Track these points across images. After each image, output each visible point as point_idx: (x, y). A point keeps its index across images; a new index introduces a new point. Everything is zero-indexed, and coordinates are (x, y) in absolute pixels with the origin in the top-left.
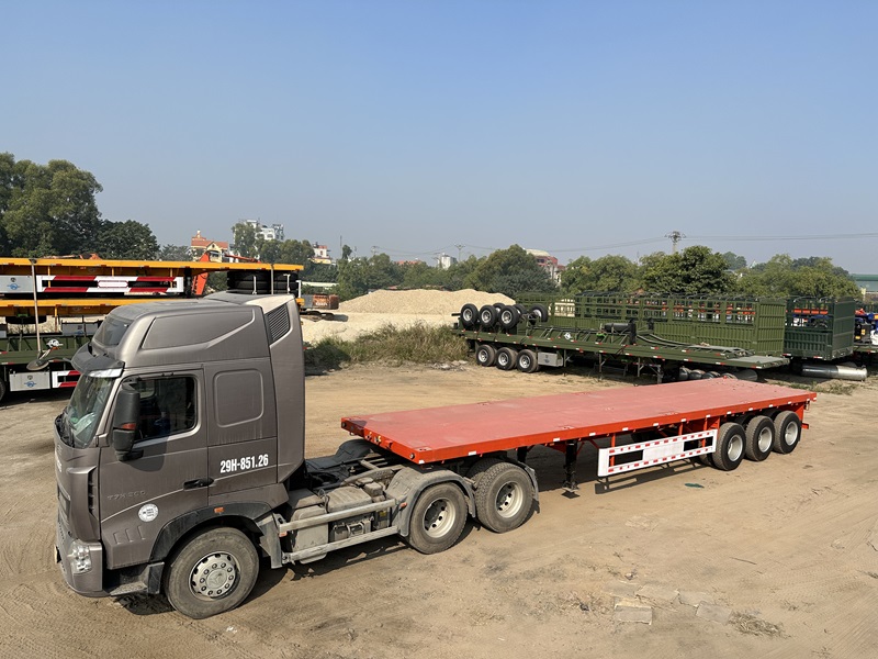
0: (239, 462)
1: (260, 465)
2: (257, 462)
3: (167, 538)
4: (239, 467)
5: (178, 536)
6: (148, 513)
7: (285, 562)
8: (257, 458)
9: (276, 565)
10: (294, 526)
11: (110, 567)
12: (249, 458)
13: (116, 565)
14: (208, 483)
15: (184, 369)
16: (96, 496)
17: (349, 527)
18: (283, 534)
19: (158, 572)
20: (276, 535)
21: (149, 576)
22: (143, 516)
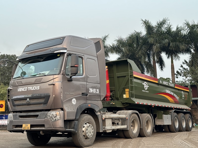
0: (93, 90)
1: (97, 93)
2: (97, 91)
3: (79, 112)
4: (93, 91)
5: (81, 112)
6: (74, 101)
7: (104, 130)
8: (96, 90)
9: (101, 131)
10: (106, 117)
11: (66, 119)
12: (95, 89)
13: (68, 118)
14: (87, 95)
15: (80, 54)
16: (62, 92)
17: (116, 123)
18: (104, 119)
19: (77, 124)
20: (101, 119)
21: (74, 125)
22: (73, 102)
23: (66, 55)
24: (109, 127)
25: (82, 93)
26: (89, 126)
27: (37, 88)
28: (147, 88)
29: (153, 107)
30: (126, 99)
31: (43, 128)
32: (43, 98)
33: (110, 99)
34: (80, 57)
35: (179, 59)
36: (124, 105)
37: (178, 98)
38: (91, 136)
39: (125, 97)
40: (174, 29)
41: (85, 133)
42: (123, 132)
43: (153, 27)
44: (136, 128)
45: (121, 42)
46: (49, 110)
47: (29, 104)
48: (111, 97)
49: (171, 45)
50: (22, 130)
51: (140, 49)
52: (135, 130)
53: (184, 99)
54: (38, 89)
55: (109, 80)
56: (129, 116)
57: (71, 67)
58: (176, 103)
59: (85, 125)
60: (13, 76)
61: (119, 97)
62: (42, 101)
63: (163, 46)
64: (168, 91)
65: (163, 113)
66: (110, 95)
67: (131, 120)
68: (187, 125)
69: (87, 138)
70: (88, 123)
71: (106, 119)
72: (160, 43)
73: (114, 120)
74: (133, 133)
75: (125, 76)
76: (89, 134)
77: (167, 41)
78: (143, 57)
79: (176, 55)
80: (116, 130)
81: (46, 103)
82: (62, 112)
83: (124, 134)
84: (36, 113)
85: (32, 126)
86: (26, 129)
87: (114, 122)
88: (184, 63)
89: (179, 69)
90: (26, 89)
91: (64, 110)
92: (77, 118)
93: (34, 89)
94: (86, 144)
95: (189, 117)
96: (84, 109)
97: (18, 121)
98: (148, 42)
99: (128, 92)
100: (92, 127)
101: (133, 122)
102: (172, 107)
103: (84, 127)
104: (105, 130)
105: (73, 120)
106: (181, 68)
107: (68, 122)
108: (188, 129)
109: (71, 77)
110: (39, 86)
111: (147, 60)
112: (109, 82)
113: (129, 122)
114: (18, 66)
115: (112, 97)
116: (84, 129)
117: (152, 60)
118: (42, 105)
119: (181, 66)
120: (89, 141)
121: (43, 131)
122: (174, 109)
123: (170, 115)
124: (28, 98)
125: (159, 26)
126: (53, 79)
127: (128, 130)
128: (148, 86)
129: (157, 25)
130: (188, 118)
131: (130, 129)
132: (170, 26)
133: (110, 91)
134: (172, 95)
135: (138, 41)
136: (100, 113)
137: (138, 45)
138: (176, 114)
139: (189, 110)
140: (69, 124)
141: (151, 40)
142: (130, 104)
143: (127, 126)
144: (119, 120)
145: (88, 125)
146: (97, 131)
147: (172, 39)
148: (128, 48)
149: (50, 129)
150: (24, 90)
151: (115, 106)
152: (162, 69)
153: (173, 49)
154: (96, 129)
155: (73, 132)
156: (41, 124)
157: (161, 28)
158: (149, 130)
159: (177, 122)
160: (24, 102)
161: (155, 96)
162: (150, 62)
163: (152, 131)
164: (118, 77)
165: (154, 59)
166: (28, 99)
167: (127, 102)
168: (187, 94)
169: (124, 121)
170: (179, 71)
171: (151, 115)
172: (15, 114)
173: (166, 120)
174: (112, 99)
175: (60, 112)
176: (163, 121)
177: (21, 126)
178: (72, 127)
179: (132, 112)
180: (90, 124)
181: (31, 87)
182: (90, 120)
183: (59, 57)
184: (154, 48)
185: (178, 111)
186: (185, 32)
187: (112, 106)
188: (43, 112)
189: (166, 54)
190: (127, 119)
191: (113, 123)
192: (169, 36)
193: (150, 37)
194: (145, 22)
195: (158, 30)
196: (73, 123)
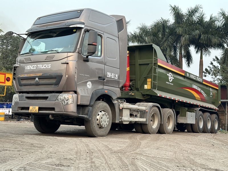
0: (111, 74)
1: (116, 78)
3: (94, 97)
4: (111, 76)
5: (96, 98)
7: (120, 120)
8: (115, 75)
9: (118, 121)
10: (123, 106)
11: (79, 104)
12: (113, 74)
13: (81, 103)
14: (104, 79)
15: (99, 32)
16: (76, 72)
17: (134, 114)
18: (121, 108)
19: (91, 110)
20: (118, 108)
21: (88, 111)
22: (88, 86)
23: (83, 30)
24: (126, 118)
25: (99, 77)
26: (104, 115)
27: (48, 66)
28: (172, 80)
29: (177, 101)
30: (148, 90)
31: (53, 112)
32: (54, 78)
33: (129, 89)
34: (99, 35)
35: (209, 55)
36: (145, 97)
37: (205, 95)
38: (106, 126)
39: (146, 88)
40: (207, 19)
41: (99, 121)
42: (141, 127)
43: (182, 15)
44: (155, 123)
45: (144, 30)
46: (60, 92)
47: (37, 84)
48: (130, 86)
49: (202, 37)
50: (29, 112)
51: (166, 40)
52: (155, 125)
53: (211, 97)
54: (49, 68)
55: (129, 68)
56: (149, 109)
57: (88, 45)
58: (203, 100)
59: (100, 113)
60: (20, 52)
61: (139, 87)
62: (53, 81)
63: (193, 38)
64: (195, 87)
65: (187, 110)
66: (130, 85)
67: (151, 114)
68: (213, 126)
69: (101, 127)
70: (104, 111)
71: (123, 109)
72: (189, 34)
73: (132, 111)
74: (152, 128)
75: (148, 63)
76: (104, 123)
77: (197, 32)
78: (168, 50)
79: (206, 50)
80: (133, 123)
81: (57, 84)
82: (75, 95)
83: (142, 128)
84: (46, 95)
85: (40, 109)
86: (34, 111)
87: (132, 113)
88: (214, 60)
89: (209, 67)
90: (35, 67)
91: (77, 93)
92: (92, 104)
93: (45, 68)
94: (100, 134)
95: (216, 118)
96: (99, 95)
97: (24, 102)
98: (176, 32)
99: (150, 83)
100: (108, 116)
101: (153, 116)
102: (198, 105)
103: (99, 115)
104: (122, 121)
105: (87, 106)
106: (211, 66)
107: (82, 108)
108: (212, 131)
109: (87, 57)
110: (50, 65)
111: (172, 53)
112: (129, 70)
113: (149, 116)
114: (26, 41)
115: (132, 87)
116: (98, 117)
117: (179, 54)
118: (53, 86)
119: (210, 63)
120: (103, 131)
121: (53, 115)
122: (199, 106)
123: (195, 114)
124: (37, 77)
125: (190, 15)
126: (67, 57)
127: (147, 124)
128: (173, 78)
129: (188, 13)
130: (214, 118)
131: (149, 123)
132: (202, 14)
133: (130, 80)
134: (199, 91)
135: (164, 30)
136: (117, 102)
137: (164, 35)
138: (201, 113)
139: (216, 110)
140: (82, 110)
141: (179, 30)
142: (151, 96)
143: (146, 120)
144: (138, 112)
145: (103, 113)
146: (112, 121)
147: (204, 31)
148: (152, 37)
149: (61, 113)
150: (33, 68)
151: (135, 97)
152: (189, 66)
153: (204, 42)
154: (111, 119)
155: (86, 118)
156: (50, 107)
157: (192, 16)
158: (170, 126)
159: (201, 122)
160: (32, 82)
161: (180, 90)
162: (176, 56)
163: (173, 128)
164: (140, 65)
165: (181, 53)
166: (37, 79)
167: (148, 93)
168: (216, 92)
169: (143, 113)
170: (208, 69)
171: (174, 110)
172: (21, 94)
173: (190, 118)
174: (131, 90)
175: (74, 95)
176: (186, 119)
177: (28, 108)
178: (85, 113)
179: (153, 104)
180: (106, 113)
181: (41, 65)
182: (106, 108)
183: (75, 32)
184: (183, 39)
185: (204, 110)
186: (219, 24)
187: (131, 97)
188: (53, 94)
189: (195, 48)
190: (147, 112)
191: (131, 115)
192: (200, 27)
193: (178, 27)
194: (174, 9)
195: (188, 19)
196: (87, 109)
